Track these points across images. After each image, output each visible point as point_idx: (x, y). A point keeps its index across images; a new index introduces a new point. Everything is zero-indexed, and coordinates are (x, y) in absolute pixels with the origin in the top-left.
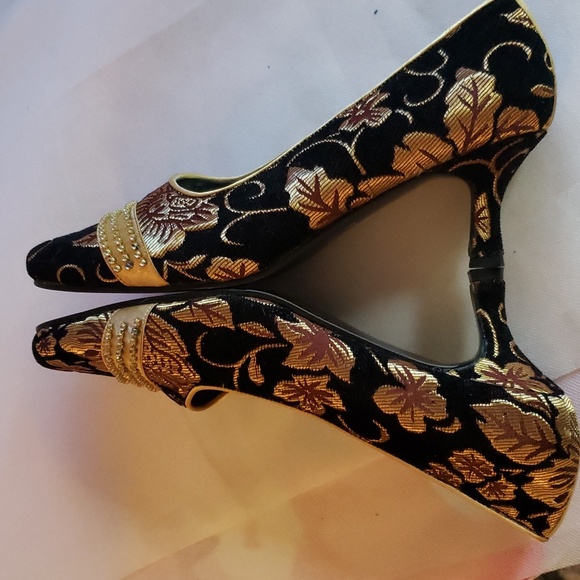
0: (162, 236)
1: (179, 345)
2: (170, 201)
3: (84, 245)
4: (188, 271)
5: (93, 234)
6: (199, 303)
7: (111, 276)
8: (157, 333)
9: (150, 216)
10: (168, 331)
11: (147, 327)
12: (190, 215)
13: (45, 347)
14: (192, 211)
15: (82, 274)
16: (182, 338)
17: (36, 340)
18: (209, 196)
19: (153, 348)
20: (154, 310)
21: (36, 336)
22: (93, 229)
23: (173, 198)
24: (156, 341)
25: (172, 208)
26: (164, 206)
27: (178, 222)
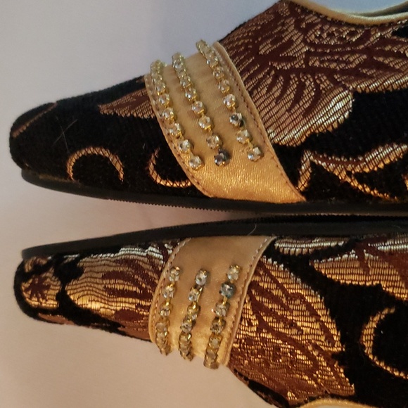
0: (297, 99)
1: (323, 328)
2: (305, 32)
3: (124, 113)
4: (361, 177)
5: (139, 93)
6: (382, 248)
7: (180, 174)
8: (275, 300)
9: (263, 61)
10: (302, 297)
11: (253, 285)
12: (356, 60)
13: (39, 290)
14: (362, 52)
15: (118, 167)
16: (332, 316)
17: (21, 275)
18: (392, 24)
19: (262, 326)
20: (271, 252)
21: (21, 267)
22: (136, 85)
23: (311, 26)
24: (270, 313)
25: (312, 44)
26: (291, 42)
27: (330, 73)
